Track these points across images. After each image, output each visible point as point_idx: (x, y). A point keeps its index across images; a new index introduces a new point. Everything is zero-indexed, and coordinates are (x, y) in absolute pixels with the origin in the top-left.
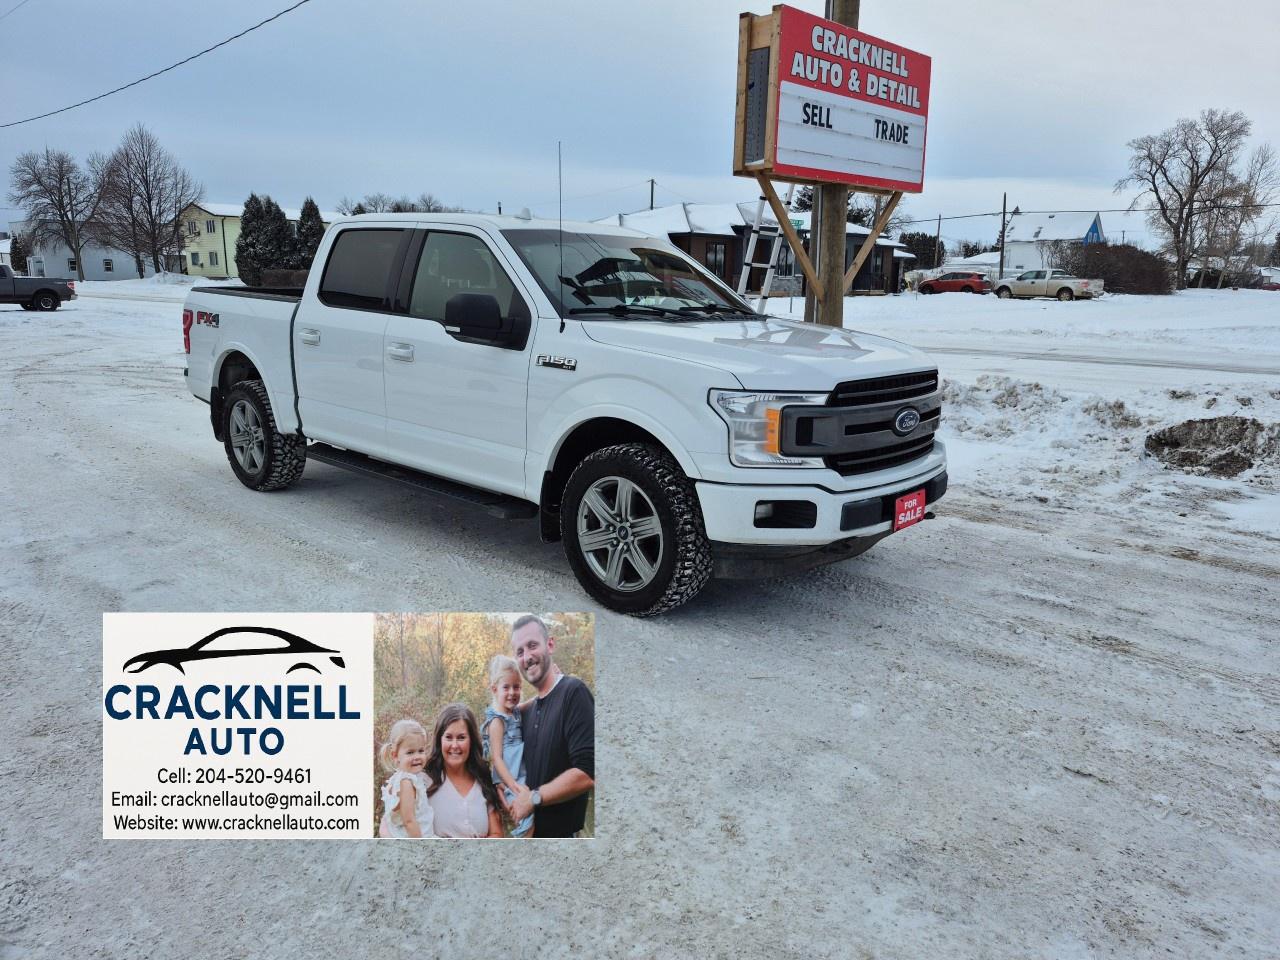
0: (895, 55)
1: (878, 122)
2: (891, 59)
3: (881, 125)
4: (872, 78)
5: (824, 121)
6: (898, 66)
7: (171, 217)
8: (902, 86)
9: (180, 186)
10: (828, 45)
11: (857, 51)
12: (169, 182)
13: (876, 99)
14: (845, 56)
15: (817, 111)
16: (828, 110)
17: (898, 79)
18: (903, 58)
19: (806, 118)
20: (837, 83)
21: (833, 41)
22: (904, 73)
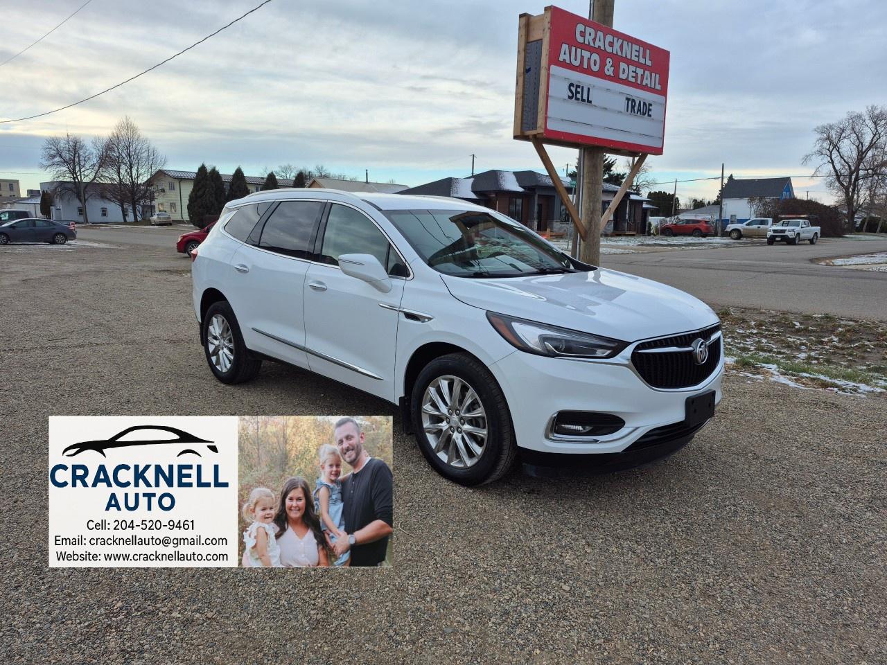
0: (642, 49)
2: (639, 52)
6: (644, 57)
8: (647, 73)
17: (644, 67)
18: (648, 51)
22: (649, 63)
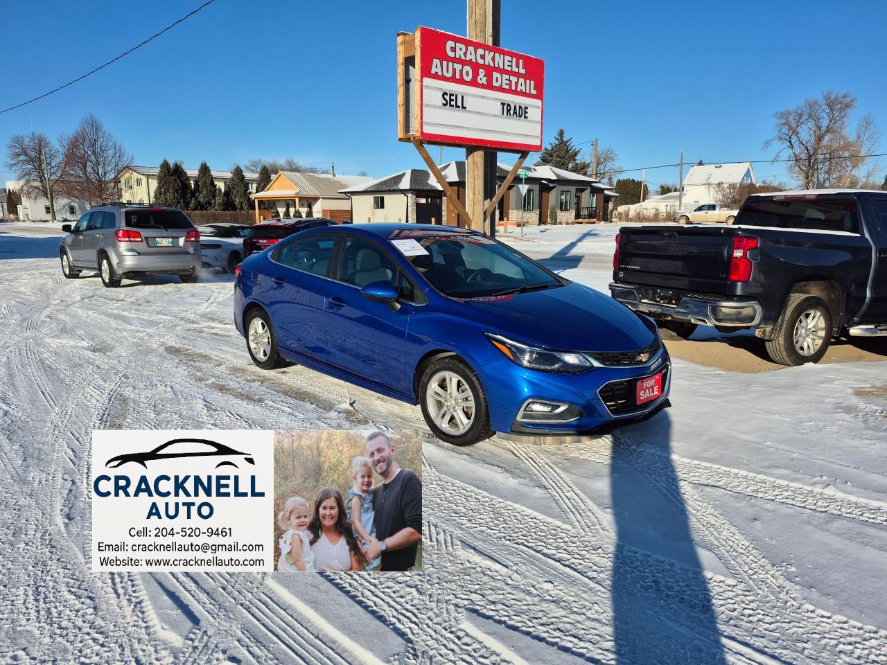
1: (503, 104)
3: (505, 107)
4: (496, 75)
5: (459, 103)
7: (112, 176)
9: (118, 155)
10: (460, 54)
11: (483, 57)
12: (111, 152)
13: (500, 89)
14: (474, 60)
15: (452, 98)
16: (463, 97)
19: (445, 102)
20: (468, 79)
21: (464, 50)
